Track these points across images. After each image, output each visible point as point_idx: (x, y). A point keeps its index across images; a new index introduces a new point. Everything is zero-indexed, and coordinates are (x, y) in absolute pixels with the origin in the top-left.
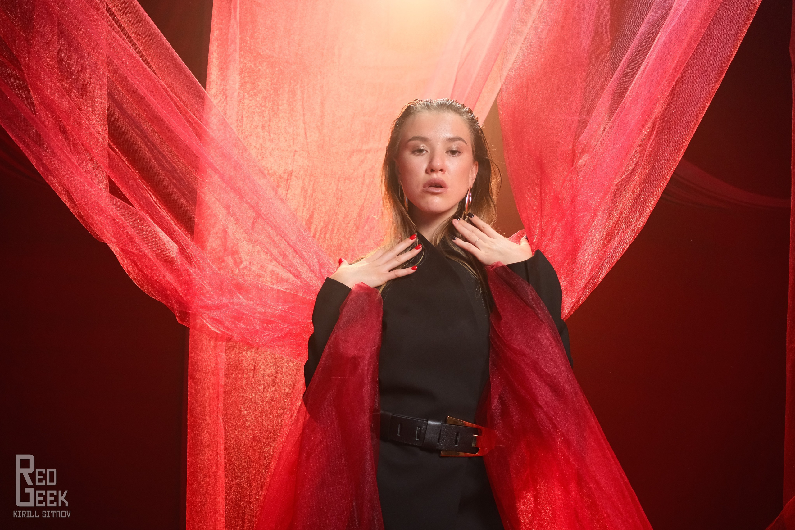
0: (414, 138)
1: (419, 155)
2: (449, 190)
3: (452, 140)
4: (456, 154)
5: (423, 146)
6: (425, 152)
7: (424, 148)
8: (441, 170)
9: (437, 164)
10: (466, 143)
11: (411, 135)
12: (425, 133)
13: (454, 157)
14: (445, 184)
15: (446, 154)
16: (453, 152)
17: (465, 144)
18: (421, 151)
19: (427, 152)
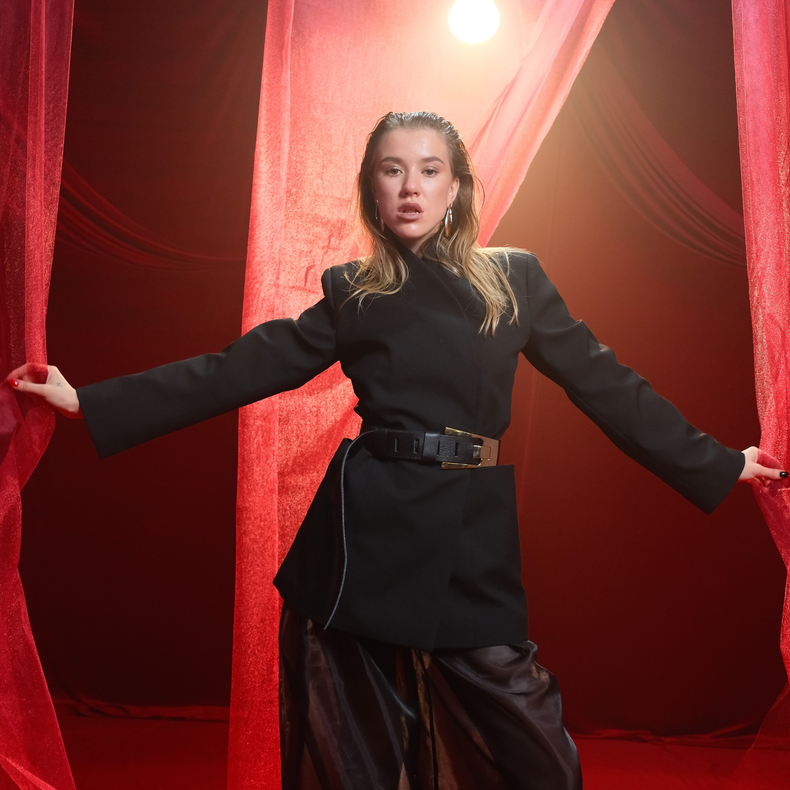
0: (388, 159)
1: (392, 176)
2: (424, 214)
3: (428, 160)
4: (433, 174)
5: (397, 167)
6: (399, 172)
7: (398, 168)
8: (416, 193)
9: (412, 186)
10: (442, 162)
11: (386, 154)
12: (399, 153)
13: (430, 177)
14: (420, 207)
15: (422, 175)
16: (429, 172)
17: (441, 164)
18: (395, 171)
19: (402, 172)
